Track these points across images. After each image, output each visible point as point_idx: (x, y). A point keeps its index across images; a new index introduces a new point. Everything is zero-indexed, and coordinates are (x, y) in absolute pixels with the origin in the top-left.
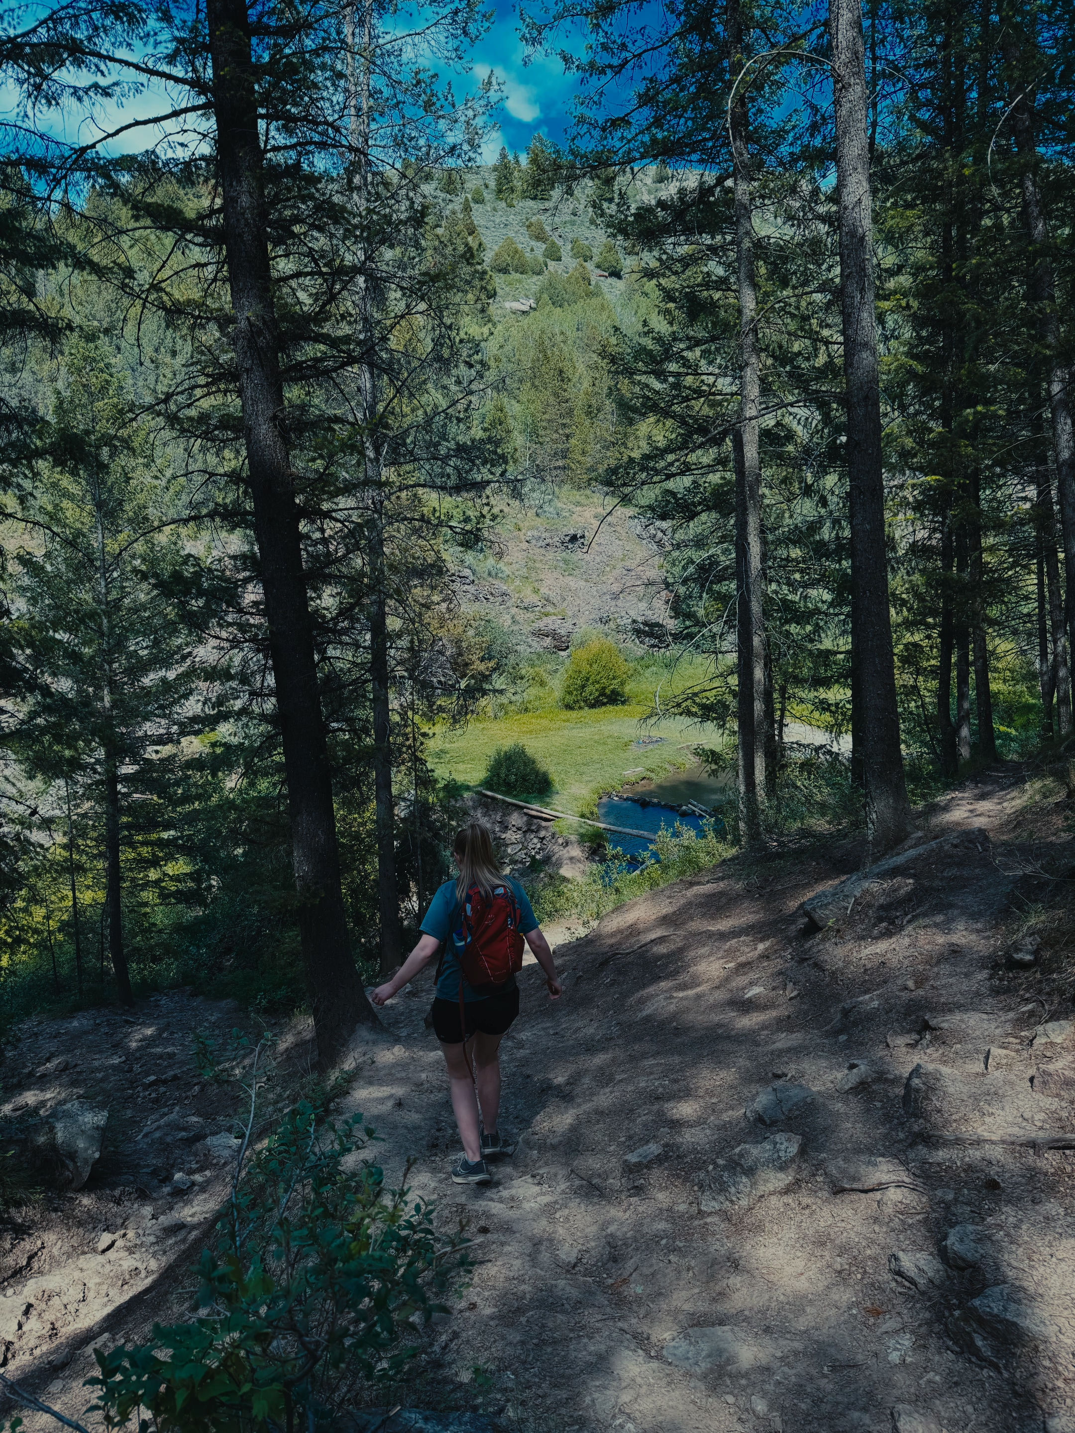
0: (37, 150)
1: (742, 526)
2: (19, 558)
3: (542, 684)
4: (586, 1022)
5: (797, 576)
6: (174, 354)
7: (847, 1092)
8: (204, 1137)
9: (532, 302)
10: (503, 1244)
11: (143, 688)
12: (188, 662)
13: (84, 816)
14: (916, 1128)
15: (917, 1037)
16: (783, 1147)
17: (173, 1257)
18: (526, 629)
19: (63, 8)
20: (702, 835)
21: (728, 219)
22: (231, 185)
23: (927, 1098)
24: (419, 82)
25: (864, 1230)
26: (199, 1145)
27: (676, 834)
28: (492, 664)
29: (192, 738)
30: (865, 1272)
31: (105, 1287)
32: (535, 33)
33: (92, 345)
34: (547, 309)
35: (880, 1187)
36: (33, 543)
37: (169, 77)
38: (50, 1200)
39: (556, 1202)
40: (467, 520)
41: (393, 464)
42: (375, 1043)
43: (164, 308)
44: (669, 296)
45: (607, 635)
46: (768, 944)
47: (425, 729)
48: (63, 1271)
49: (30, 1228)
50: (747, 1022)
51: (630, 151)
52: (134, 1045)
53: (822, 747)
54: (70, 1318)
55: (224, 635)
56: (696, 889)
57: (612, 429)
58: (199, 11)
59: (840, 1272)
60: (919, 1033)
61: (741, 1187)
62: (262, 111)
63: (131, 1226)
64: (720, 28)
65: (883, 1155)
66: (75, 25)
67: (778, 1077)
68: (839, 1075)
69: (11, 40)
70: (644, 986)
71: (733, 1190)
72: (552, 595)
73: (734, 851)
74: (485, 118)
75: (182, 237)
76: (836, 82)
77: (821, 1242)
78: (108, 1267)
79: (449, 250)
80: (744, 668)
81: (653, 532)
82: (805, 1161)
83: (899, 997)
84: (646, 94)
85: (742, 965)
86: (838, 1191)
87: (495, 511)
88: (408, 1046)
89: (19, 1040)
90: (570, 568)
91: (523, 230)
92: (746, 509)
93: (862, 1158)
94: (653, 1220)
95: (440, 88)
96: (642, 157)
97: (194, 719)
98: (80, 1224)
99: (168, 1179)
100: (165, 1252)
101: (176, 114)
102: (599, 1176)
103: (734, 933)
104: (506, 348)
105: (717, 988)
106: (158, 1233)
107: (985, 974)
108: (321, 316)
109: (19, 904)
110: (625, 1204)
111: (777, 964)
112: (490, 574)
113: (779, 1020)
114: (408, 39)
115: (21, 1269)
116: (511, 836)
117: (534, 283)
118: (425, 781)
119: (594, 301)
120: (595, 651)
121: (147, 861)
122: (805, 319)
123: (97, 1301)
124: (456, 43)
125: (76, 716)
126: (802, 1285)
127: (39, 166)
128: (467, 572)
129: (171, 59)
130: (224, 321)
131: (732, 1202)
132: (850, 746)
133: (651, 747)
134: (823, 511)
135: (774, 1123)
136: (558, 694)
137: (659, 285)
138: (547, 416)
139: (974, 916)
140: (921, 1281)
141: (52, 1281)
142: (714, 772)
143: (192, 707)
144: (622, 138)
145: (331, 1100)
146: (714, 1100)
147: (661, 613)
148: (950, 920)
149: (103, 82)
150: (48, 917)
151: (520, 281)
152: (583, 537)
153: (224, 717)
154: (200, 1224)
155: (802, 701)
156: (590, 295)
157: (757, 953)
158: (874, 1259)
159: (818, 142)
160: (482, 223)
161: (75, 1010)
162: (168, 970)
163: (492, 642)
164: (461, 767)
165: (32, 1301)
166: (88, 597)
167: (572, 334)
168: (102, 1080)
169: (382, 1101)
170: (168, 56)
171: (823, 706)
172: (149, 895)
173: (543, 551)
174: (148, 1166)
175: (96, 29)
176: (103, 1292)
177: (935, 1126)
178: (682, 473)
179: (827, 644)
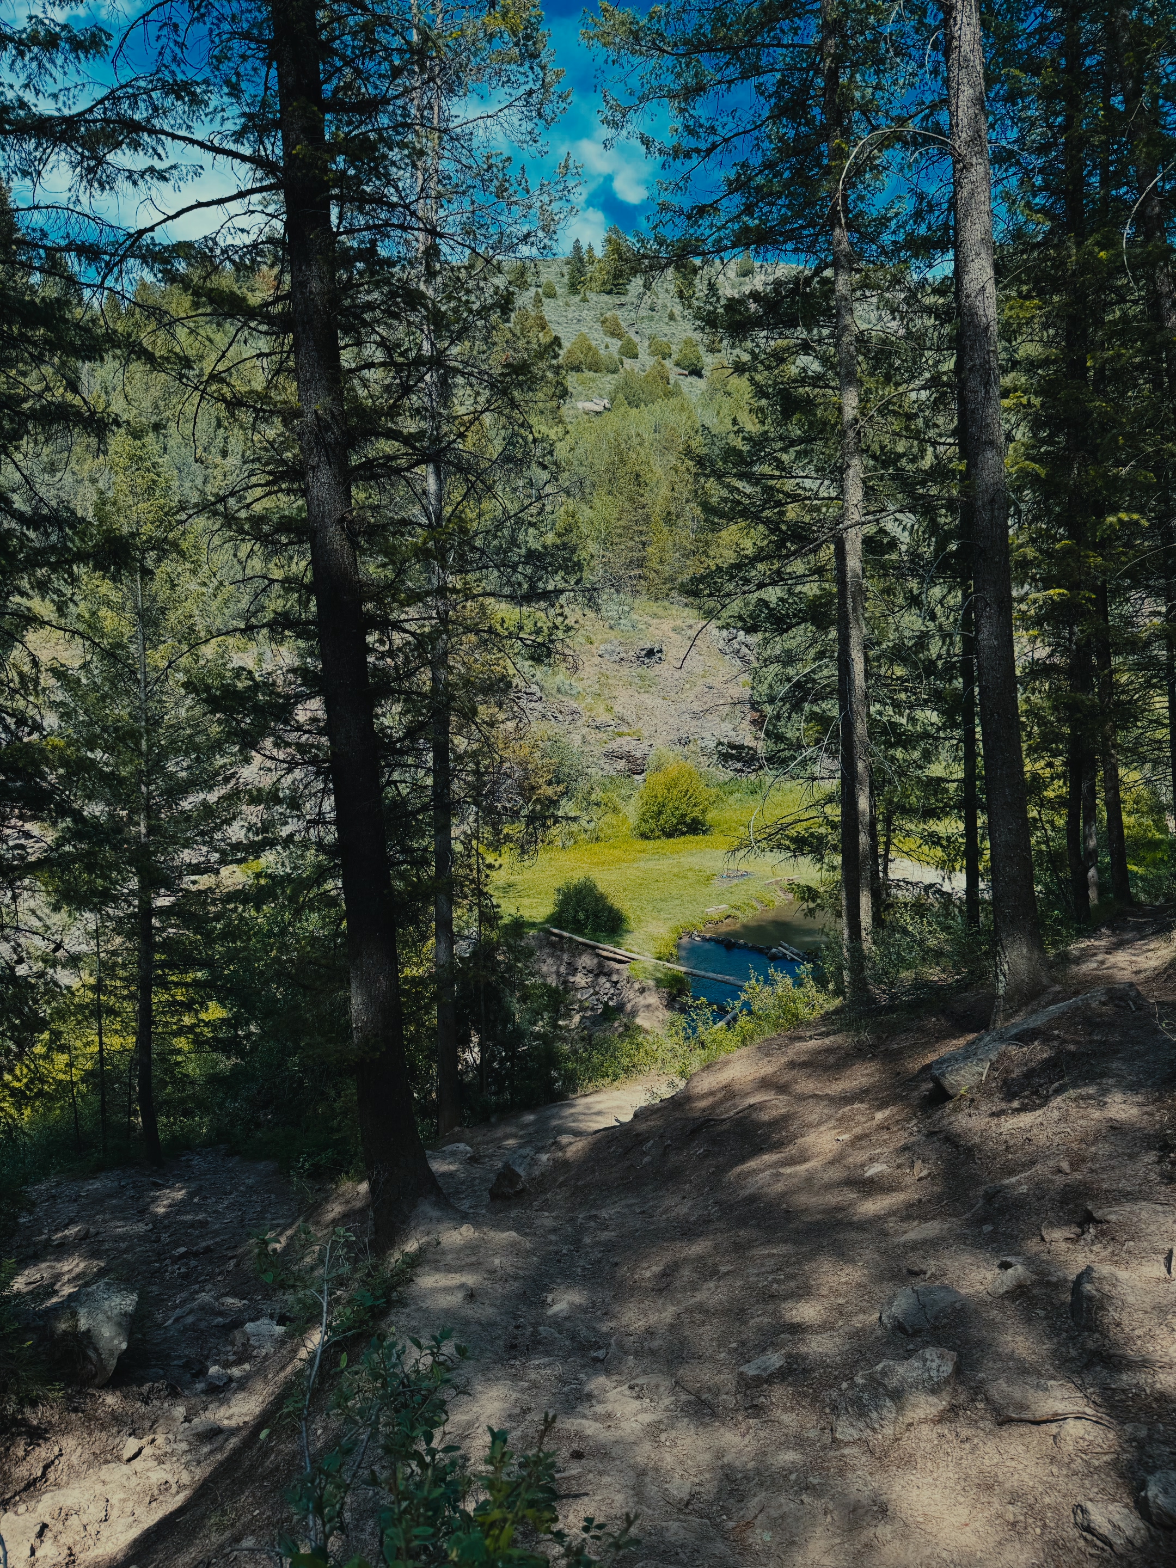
0: (90, 234)
1: (844, 640)
2: (53, 670)
3: (615, 810)
4: (677, 1199)
5: (903, 696)
6: (224, 454)
7: (1001, 1297)
8: (243, 1324)
9: (606, 402)
10: (601, 1473)
11: (182, 812)
12: (233, 782)
13: (114, 953)
14: (1091, 1345)
15: (1078, 1230)
16: (934, 1365)
17: (209, 1469)
18: (598, 750)
19: (122, 87)
20: (799, 983)
21: (827, 312)
22: (300, 270)
23: (1102, 1308)
24: (490, 167)
25: (1040, 1471)
26: (237, 1334)
27: (769, 981)
28: (561, 788)
29: (233, 867)
30: (1045, 1526)
31: (130, 1504)
32: (618, 116)
33: (138, 442)
34: (623, 409)
35: (1056, 1418)
36: (67, 654)
37: (235, 155)
38: (69, 1398)
39: (660, 1422)
40: (538, 631)
41: (460, 572)
42: (439, 1220)
43: (224, 400)
44: (760, 392)
45: (686, 758)
46: (887, 1112)
47: (490, 859)
48: (83, 1483)
49: (46, 1431)
50: (872, 1207)
51: (720, 240)
52: (161, 1210)
53: (931, 886)
54: (90, 1542)
55: (281, 756)
56: (800, 1046)
57: (692, 536)
58: (267, 88)
59: (1014, 1524)
60: (1080, 1225)
61: (885, 1412)
62: (335, 191)
63: (160, 1430)
64: (816, 111)
65: (1053, 1378)
66: (134, 105)
67: (916, 1274)
68: (989, 1276)
69: (65, 119)
70: (744, 1160)
71: (874, 1415)
72: (627, 714)
73: (838, 1002)
74: (560, 204)
75: (245, 324)
76: (958, 162)
77: (987, 1485)
78: (134, 1480)
79: (521, 343)
80: (847, 798)
81: (736, 646)
82: (962, 1383)
83: (1052, 1181)
84: (737, 179)
85: (859, 1138)
86: (1004, 1420)
87: (570, 622)
88: (477, 1225)
89: (34, 1204)
90: (646, 685)
91: (598, 326)
92: (848, 623)
93: (1029, 1380)
94: (778, 1448)
95: (513, 173)
96: (734, 246)
97: (237, 846)
98: (103, 1427)
99: (203, 1372)
100: (199, 1463)
101: (241, 195)
102: (709, 1389)
103: (846, 1099)
104: (578, 451)
105: (832, 1163)
106: (191, 1438)
107: (1152, 1156)
108: (393, 411)
109: (39, 1049)
110: (743, 1426)
111: (901, 1138)
112: (559, 690)
113: (909, 1206)
114: (480, 122)
115: (35, 1480)
116: (580, 979)
117: (608, 382)
118: (489, 917)
119: (674, 401)
120: (674, 774)
121: (181, 1004)
122: (910, 417)
123: (122, 1521)
124: (530, 126)
125: (109, 842)
126: (968, 1539)
127: (89, 252)
128: (534, 688)
129: (239, 136)
130: (289, 415)
131: (874, 1430)
132: (964, 885)
133: (736, 881)
134: (931, 625)
135: (917, 1333)
136: (633, 820)
137: (751, 379)
138: (622, 523)
139: (1133, 1087)
140: (1118, 1541)
141: (70, 1496)
142: (811, 912)
143: (236, 832)
144: (711, 226)
145: (393, 1288)
146: (841, 1301)
147: (747, 736)
148: (1105, 1091)
149: (159, 165)
150: (70, 1065)
151: (593, 380)
152: (660, 651)
153: (270, 843)
154: (238, 1429)
155: (908, 834)
156: (669, 394)
157: (875, 1123)
158: (1056, 1509)
159: (922, 230)
160: (554, 318)
161: (98, 1170)
162: (200, 1125)
163: (561, 764)
164: (526, 901)
165: (47, 1520)
166: (124, 713)
167: (648, 436)
168: (126, 1251)
169: (448, 1290)
170: (235, 133)
171: (933, 839)
172: (181, 1043)
173: (617, 666)
174: (179, 1357)
175: (155, 109)
176: (128, 1510)
177: (1116, 1343)
178: (774, 583)
179: (936, 770)
